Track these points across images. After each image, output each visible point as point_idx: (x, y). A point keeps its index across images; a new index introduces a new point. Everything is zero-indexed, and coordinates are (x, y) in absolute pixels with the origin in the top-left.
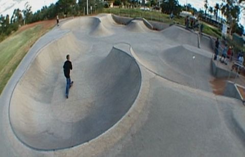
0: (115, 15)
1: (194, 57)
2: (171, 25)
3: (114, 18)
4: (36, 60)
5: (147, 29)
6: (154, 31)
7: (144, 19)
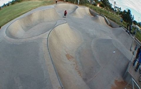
0: (91, 10)
1: (114, 52)
2: (120, 27)
3: (90, 11)
4: (31, 14)
5: (106, 23)
6: (110, 27)
7: (105, 17)
